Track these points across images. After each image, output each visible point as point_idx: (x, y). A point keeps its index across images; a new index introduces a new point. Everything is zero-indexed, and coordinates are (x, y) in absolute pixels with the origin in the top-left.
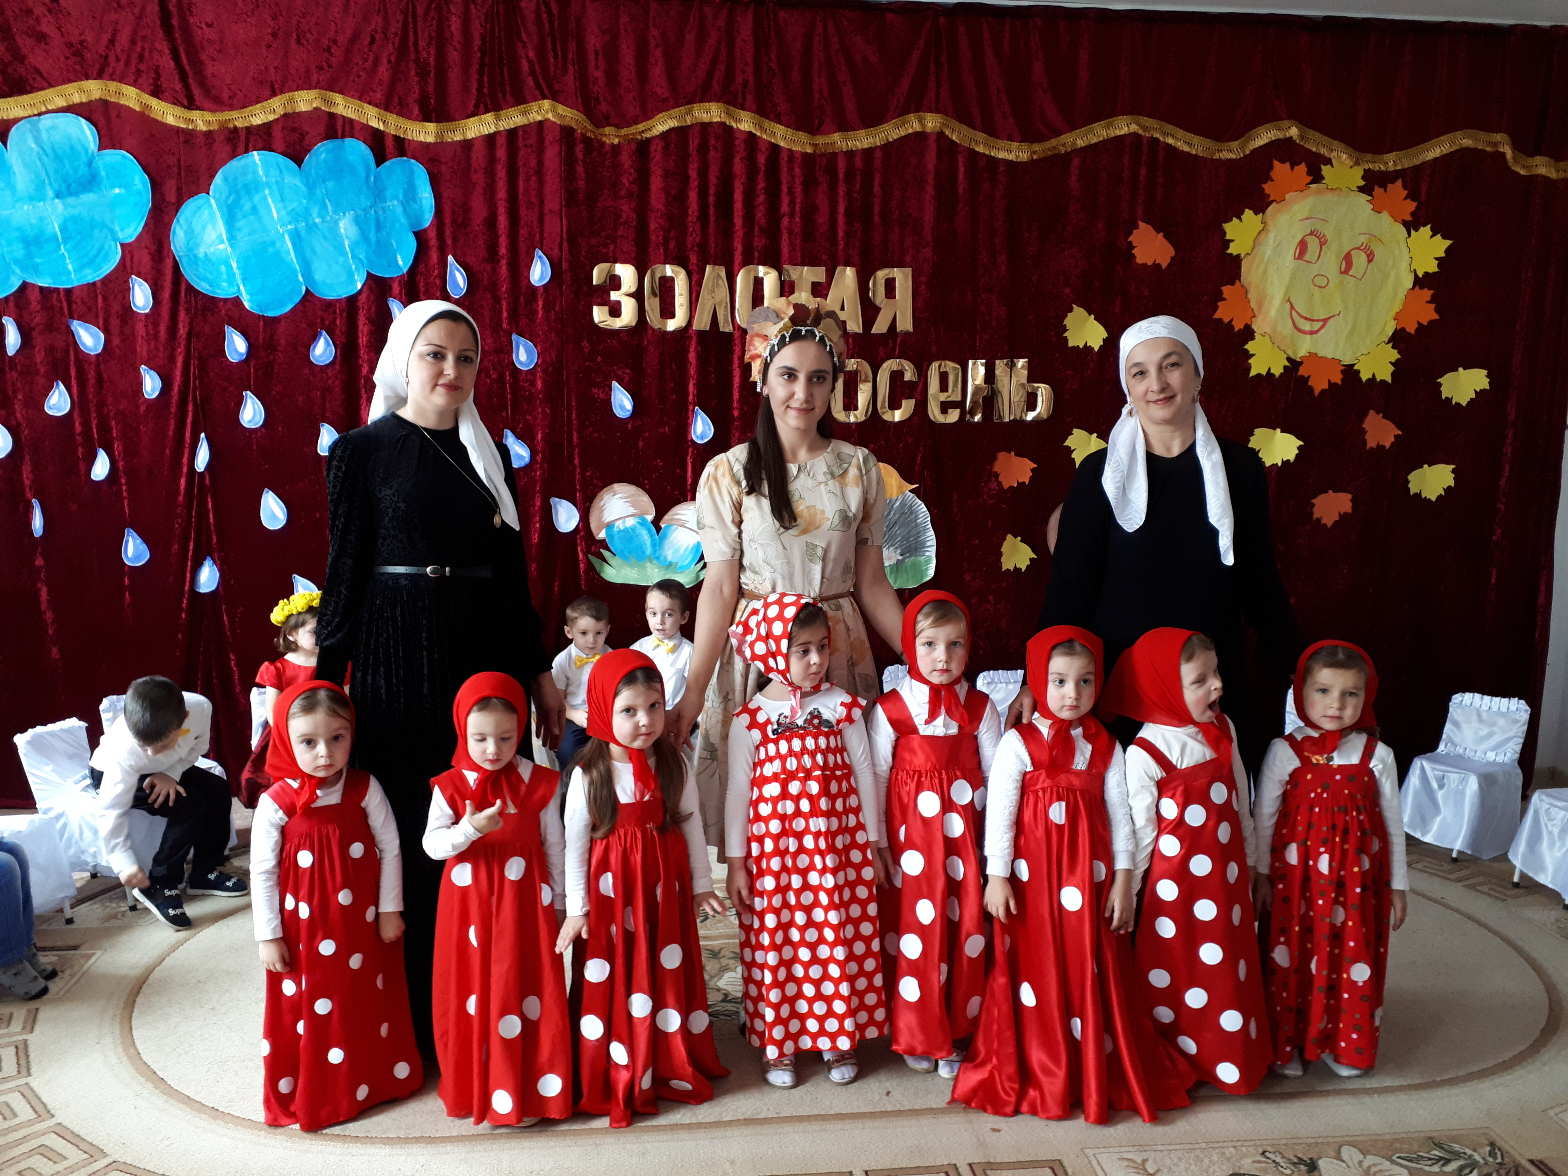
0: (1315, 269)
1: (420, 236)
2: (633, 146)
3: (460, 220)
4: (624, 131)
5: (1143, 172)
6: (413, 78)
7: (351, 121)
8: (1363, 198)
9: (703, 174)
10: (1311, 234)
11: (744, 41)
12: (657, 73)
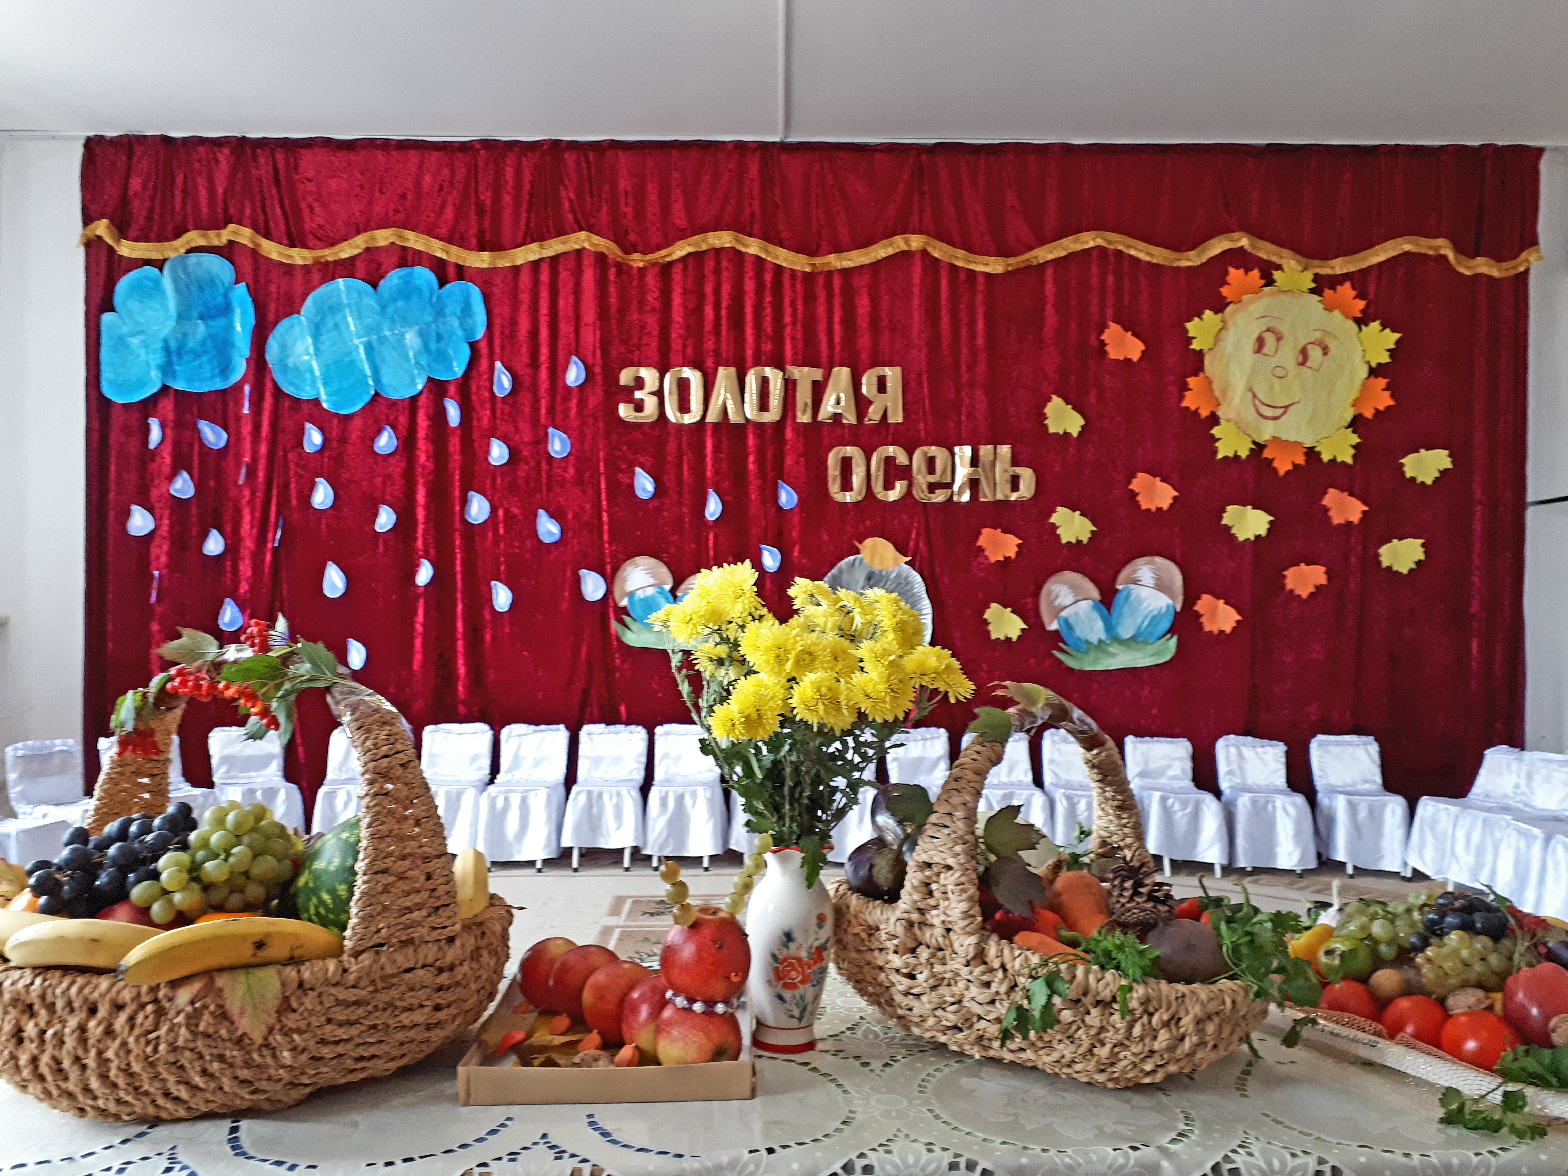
0: (1273, 362)
1: (473, 345)
2: (657, 269)
3: (507, 332)
4: (649, 257)
5: (1110, 279)
6: (473, 216)
7: (420, 252)
8: (1316, 298)
9: (717, 291)
10: (1268, 330)
11: (752, 180)
12: (678, 209)
